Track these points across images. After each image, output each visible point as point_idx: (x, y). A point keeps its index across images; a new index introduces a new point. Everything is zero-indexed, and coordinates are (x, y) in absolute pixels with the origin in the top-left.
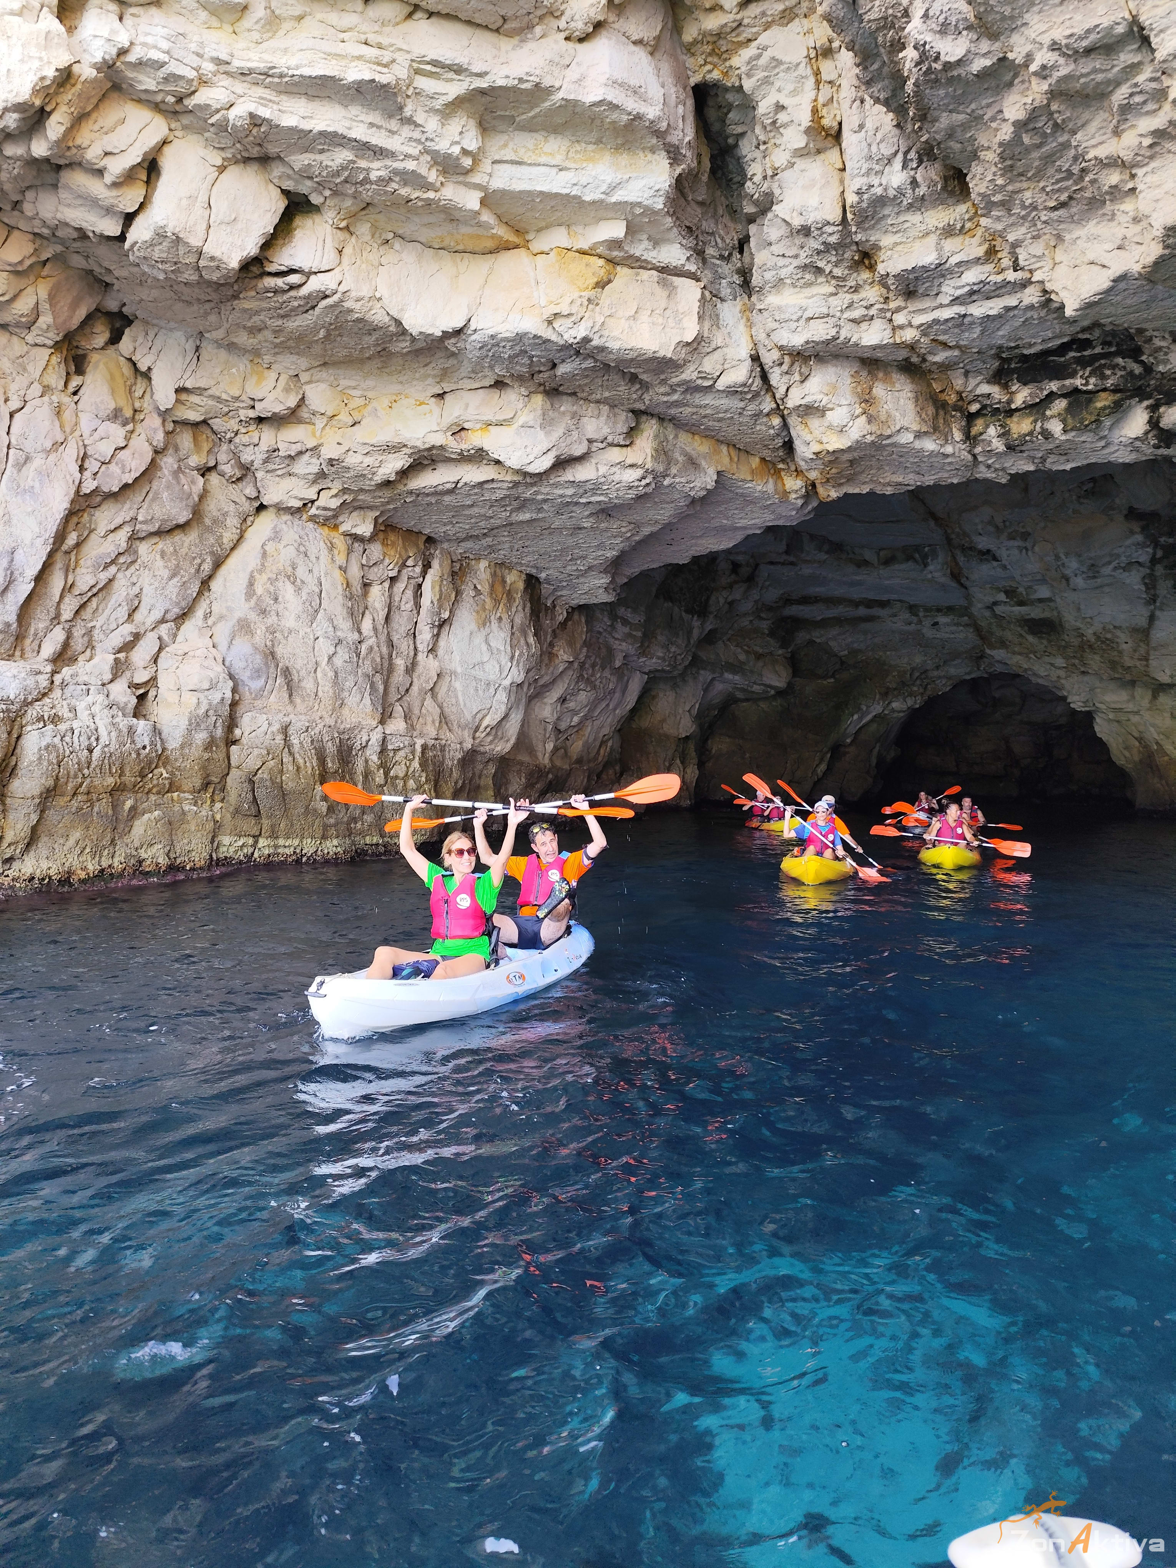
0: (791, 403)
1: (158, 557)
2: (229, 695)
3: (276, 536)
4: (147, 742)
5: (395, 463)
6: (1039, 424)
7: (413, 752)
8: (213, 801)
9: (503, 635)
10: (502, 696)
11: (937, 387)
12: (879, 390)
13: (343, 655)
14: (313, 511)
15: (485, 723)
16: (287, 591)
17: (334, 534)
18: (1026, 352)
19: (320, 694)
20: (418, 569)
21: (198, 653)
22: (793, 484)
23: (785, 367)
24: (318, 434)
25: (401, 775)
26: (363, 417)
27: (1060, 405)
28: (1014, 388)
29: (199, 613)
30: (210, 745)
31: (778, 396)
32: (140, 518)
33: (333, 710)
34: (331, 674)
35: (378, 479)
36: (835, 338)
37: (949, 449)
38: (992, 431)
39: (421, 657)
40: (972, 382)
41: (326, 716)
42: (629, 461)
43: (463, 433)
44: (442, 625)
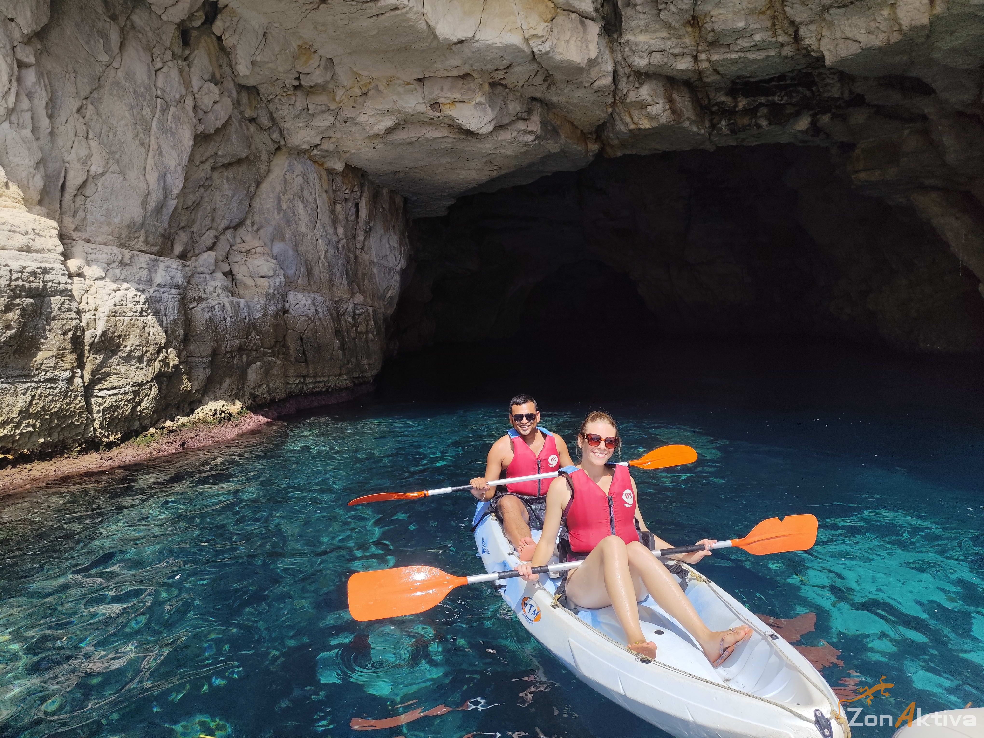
0: (628, 100)
1: (225, 181)
2: (283, 279)
3: (291, 170)
4: (246, 314)
5: (388, 122)
6: (754, 120)
7: (369, 314)
8: (278, 354)
9: (396, 237)
10: (397, 278)
11: (700, 95)
12: (675, 96)
13: (332, 251)
14: (315, 152)
15: (389, 294)
16: (300, 207)
17: (321, 168)
18: (752, 80)
19: (322, 277)
20: (359, 193)
21: (259, 250)
22: (594, 147)
23: (631, 79)
24: (337, 99)
25: (364, 331)
26: (369, 90)
27: (764, 111)
28: (739, 99)
29: (248, 222)
30: (276, 315)
31: (620, 95)
32: (220, 153)
33: (329, 288)
34: (326, 264)
35: (372, 133)
36: (666, 64)
37: (703, 131)
38: (724, 122)
39: (358, 252)
40: (718, 94)
41: (327, 293)
42: (530, 129)
43: (436, 106)
44: (368, 231)
